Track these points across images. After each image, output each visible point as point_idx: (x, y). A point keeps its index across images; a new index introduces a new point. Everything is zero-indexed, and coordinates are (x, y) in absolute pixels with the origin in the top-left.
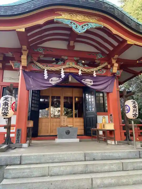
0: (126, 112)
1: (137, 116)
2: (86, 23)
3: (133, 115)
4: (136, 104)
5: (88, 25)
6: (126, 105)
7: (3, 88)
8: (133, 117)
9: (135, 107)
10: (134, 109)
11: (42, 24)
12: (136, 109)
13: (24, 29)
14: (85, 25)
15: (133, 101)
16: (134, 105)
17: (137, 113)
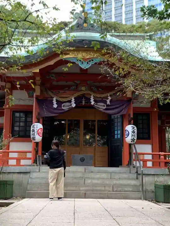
0: (126, 137)
1: (135, 141)
2: (91, 60)
3: (131, 139)
4: (135, 129)
5: (93, 60)
6: (126, 130)
7: (13, 111)
8: (132, 141)
9: (133, 132)
10: (132, 134)
11: (52, 64)
12: (134, 134)
13: (39, 70)
14: (90, 61)
15: (132, 127)
16: (133, 130)
17: (135, 138)
